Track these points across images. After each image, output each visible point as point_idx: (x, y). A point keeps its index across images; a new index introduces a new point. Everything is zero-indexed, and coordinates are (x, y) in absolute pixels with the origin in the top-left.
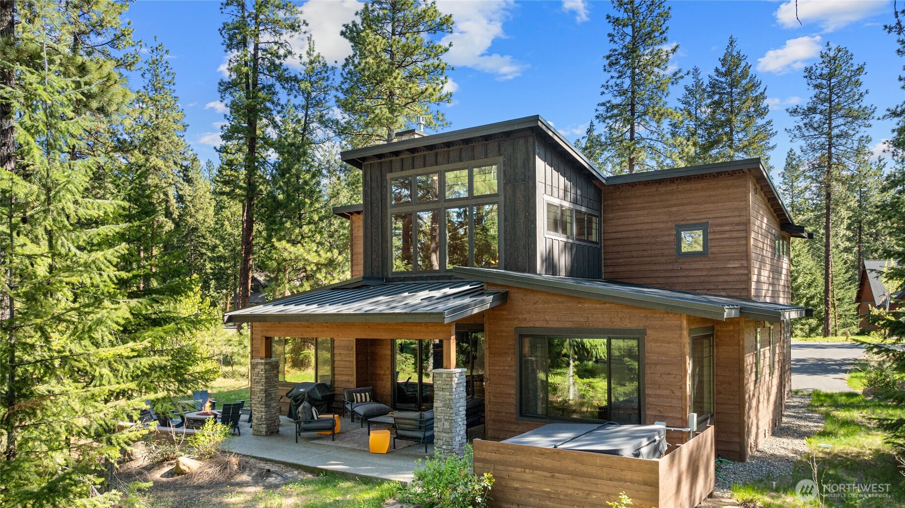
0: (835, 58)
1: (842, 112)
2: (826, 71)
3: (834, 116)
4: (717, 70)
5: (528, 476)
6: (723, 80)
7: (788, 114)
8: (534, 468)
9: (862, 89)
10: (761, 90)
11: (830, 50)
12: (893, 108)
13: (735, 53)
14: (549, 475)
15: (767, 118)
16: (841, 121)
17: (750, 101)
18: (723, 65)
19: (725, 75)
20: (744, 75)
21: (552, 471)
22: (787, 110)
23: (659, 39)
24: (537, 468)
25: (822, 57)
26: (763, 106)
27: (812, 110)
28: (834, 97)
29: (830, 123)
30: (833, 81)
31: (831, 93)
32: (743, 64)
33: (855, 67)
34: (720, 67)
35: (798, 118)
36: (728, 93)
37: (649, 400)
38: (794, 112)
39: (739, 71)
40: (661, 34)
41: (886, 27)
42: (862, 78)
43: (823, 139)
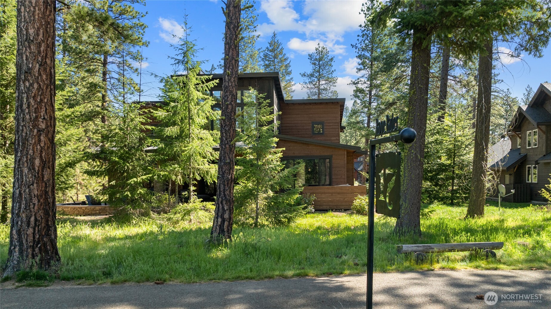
0: (322, 52)
1: (325, 78)
2: (318, 57)
3: (321, 80)
4: (267, 48)
5: (323, 196)
6: (270, 53)
7: (301, 76)
8: (325, 193)
9: (333, 69)
10: (288, 62)
11: (319, 47)
12: (354, 80)
13: (276, 41)
14: (330, 195)
15: (291, 76)
16: (324, 82)
17: (284, 67)
18: (270, 46)
19: (271, 51)
20: (281, 53)
21: (332, 193)
22: (300, 74)
23: (252, 30)
24: (327, 193)
25: (316, 50)
26: (289, 70)
27: (312, 75)
28: (321, 70)
29: (319, 83)
30: (320, 62)
31: (320, 68)
32: (280, 47)
33: (330, 58)
34: (269, 47)
35: (305, 78)
36: (272, 61)
37: (333, 180)
38: (304, 75)
39: (278, 50)
40: (254, 27)
41: (352, 45)
42: (333, 63)
43: (316, 90)
